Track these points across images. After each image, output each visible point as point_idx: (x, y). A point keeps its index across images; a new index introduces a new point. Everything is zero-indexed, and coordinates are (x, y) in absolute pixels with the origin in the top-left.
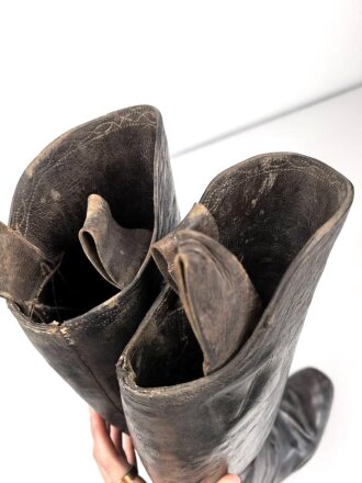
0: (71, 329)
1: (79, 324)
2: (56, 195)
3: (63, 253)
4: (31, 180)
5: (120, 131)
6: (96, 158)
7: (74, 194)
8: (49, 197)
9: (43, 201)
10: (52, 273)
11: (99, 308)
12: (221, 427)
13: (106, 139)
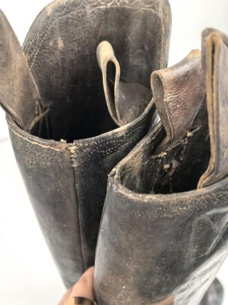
0: (80, 149)
1: (88, 146)
2: (61, 44)
3: (51, 103)
4: (49, 17)
5: (117, 9)
6: (95, 26)
7: (72, 50)
8: (55, 43)
9: (51, 43)
10: (41, 115)
11: (110, 133)
12: (193, 260)
13: (107, 12)
